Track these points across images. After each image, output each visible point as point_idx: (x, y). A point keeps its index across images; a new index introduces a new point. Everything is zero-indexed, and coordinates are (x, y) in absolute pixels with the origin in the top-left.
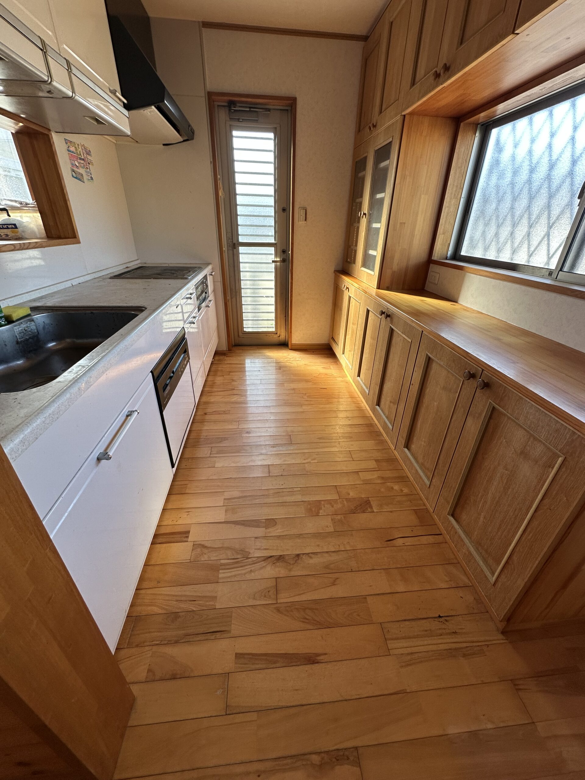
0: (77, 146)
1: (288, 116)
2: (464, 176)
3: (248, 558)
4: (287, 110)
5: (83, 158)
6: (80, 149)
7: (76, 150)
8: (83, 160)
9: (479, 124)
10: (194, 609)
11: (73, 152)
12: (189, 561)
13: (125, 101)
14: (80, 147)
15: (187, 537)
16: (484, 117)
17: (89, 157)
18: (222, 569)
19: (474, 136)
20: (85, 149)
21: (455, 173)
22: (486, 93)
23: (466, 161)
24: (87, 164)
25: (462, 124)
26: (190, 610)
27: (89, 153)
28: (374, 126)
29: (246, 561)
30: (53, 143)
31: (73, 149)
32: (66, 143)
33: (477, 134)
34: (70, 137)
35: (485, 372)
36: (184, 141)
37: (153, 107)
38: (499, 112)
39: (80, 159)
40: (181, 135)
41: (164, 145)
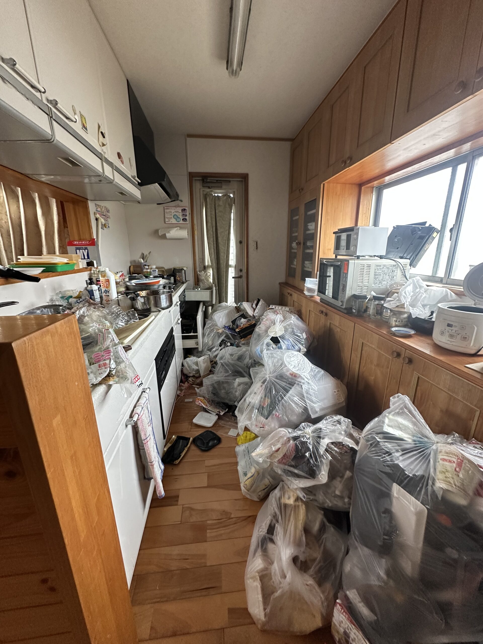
0: (102, 207)
1: (242, 185)
2: (369, 218)
3: (230, 518)
4: (242, 181)
5: (104, 214)
6: (103, 210)
7: (101, 210)
8: (104, 215)
9: (374, 187)
10: (188, 567)
11: (99, 211)
12: (180, 522)
13: (140, 181)
14: (103, 208)
15: (177, 501)
16: (377, 183)
17: (108, 214)
18: (209, 529)
19: (372, 194)
20: (107, 209)
21: (362, 217)
22: (377, 172)
23: (369, 209)
24: (106, 217)
25: (363, 188)
26: (185, 568)
27: (108, 211)
28: (302, 189)
29: (229, 521)
30: (89, 207)
31: (99, 209)
32: (96, 206)
33: (374, 193)
34: (98, 203)
35: (408, 351)
36: (172, 201)
37: (157, 184)
38: (386, 181)
39: (103, 215)
40: (170, 198)
41: (158, 204)
